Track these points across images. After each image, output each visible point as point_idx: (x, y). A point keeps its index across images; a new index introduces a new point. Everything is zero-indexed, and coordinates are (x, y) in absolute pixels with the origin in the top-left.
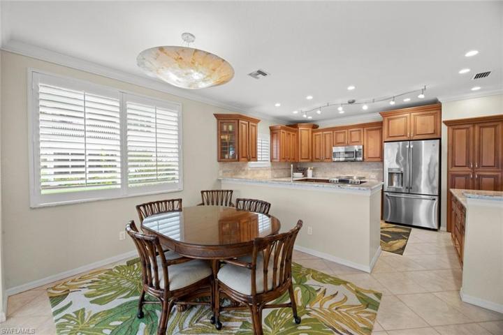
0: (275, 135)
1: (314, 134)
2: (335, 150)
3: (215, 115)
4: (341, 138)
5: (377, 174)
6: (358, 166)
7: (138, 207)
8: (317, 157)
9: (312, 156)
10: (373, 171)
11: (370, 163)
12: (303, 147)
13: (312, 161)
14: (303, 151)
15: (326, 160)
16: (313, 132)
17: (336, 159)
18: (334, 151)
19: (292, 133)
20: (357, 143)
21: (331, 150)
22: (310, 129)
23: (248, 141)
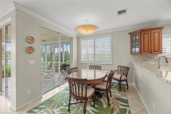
3: (128, 33)
7: (90, 66)
23: (150, 42)
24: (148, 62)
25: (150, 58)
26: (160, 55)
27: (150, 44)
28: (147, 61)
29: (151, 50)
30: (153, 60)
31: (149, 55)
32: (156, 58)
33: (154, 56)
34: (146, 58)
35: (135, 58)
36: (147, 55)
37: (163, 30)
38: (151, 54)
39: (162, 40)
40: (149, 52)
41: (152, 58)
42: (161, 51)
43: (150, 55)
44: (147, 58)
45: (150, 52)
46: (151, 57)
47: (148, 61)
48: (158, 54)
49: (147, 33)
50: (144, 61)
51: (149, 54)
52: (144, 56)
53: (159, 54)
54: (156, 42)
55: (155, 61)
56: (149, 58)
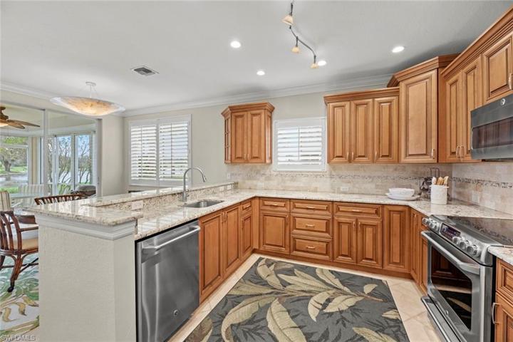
1: (449, 83)
3: (221, 114)
8: (454, 148)
27: (245, 141)
30: (264, 178)
31: (256, 166)
33: (264, 169)
35: (233, 173)
41: (261, 173)
44: (253, 172)
47: (255, 180)
52: (249, 169)
55: (267, 180)
56: (257, 173)
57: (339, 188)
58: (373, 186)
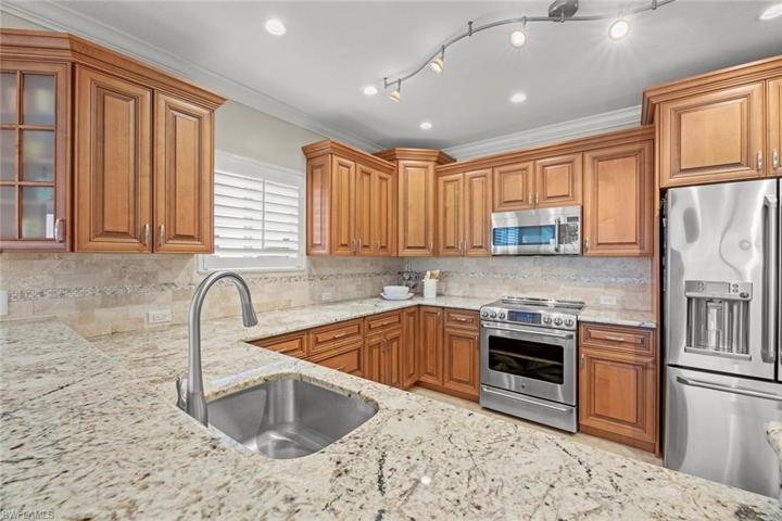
0: (318, 172)
1: (442, 179)
2: (496, 221)
4: (514, 186)
5: (620, 293)
6: (562, 269)
8: (451, 243)
9: (436, 239)
10: (607, 286)
11: (600, 261)
12: (411, 217)
13: (436, 253)
14: (411, 227)
15: (474, 252)
16: (438, 174)
17: (500, 249)
18: (495, 226)
19: (376, 174)
20: (563, 198)
21: (487, 221)
22: (431, 165)
23: (145, 169)
24: (135, 311)
25: (147, 279)
26: (202, 265)
27: (145, 182)
28: (131, 303)
29: (152, 226)
30: (169, 293)
31: (141, 263)
32: (181, 278)
33: (170, 269)
34: (121, 278)
35: (26, 287)
36: (126, 257)
37: (218, 112)
38: (155, 256)
39: (212, 174)
40: (141, 240)
41: (161, 282)
42: (206, 237)
43: (149, 260)
44: (126, 280)
45: (147, 241)
46: (155, 274)
47: (138, 302)
48: (190, 253)
49: (127, 96)
50: (104, 305)
51: (141, 251)
52: (110, 271)
53: (200, 256)
54: (186, 179)
55: (178, 300)
56: (146, 282)
57: (320, 296)
58: (354, 287)
